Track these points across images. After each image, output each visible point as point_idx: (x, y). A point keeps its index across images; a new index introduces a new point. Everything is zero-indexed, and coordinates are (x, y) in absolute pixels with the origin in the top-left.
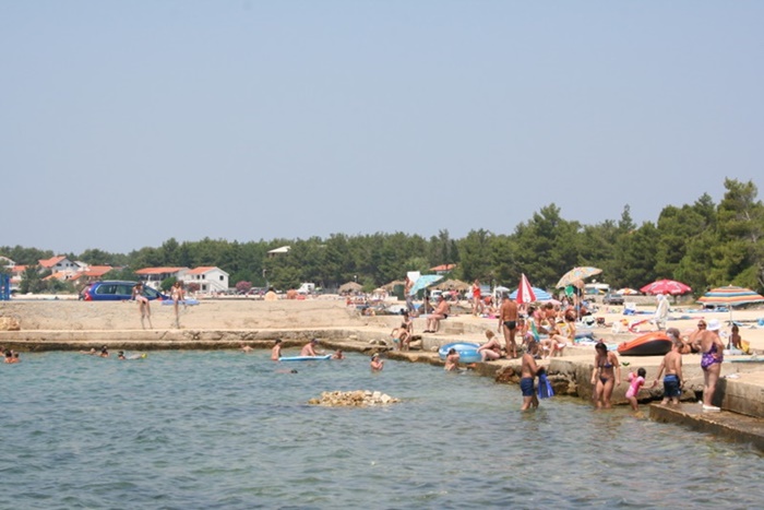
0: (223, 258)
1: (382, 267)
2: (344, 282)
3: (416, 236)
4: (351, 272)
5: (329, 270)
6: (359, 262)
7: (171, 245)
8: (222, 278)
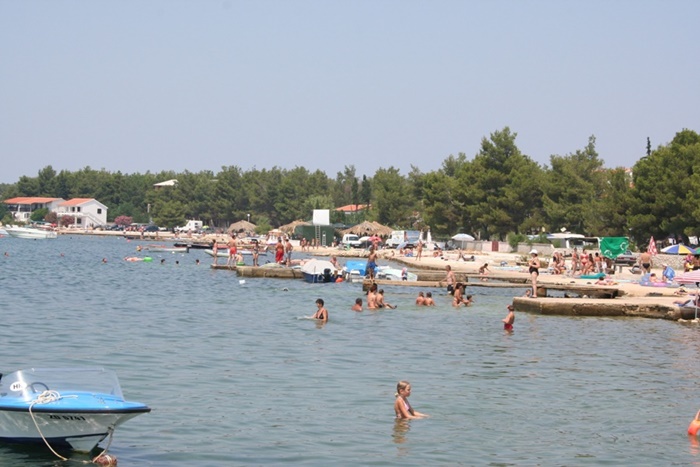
0: (105, 190)
1: (278, 205)
2: (235, 220)
3: (318, 172)
4: (244, 209)
5: (219, 206)
6: (253, 198)
7: (48, 174)
8: (99, 211)
